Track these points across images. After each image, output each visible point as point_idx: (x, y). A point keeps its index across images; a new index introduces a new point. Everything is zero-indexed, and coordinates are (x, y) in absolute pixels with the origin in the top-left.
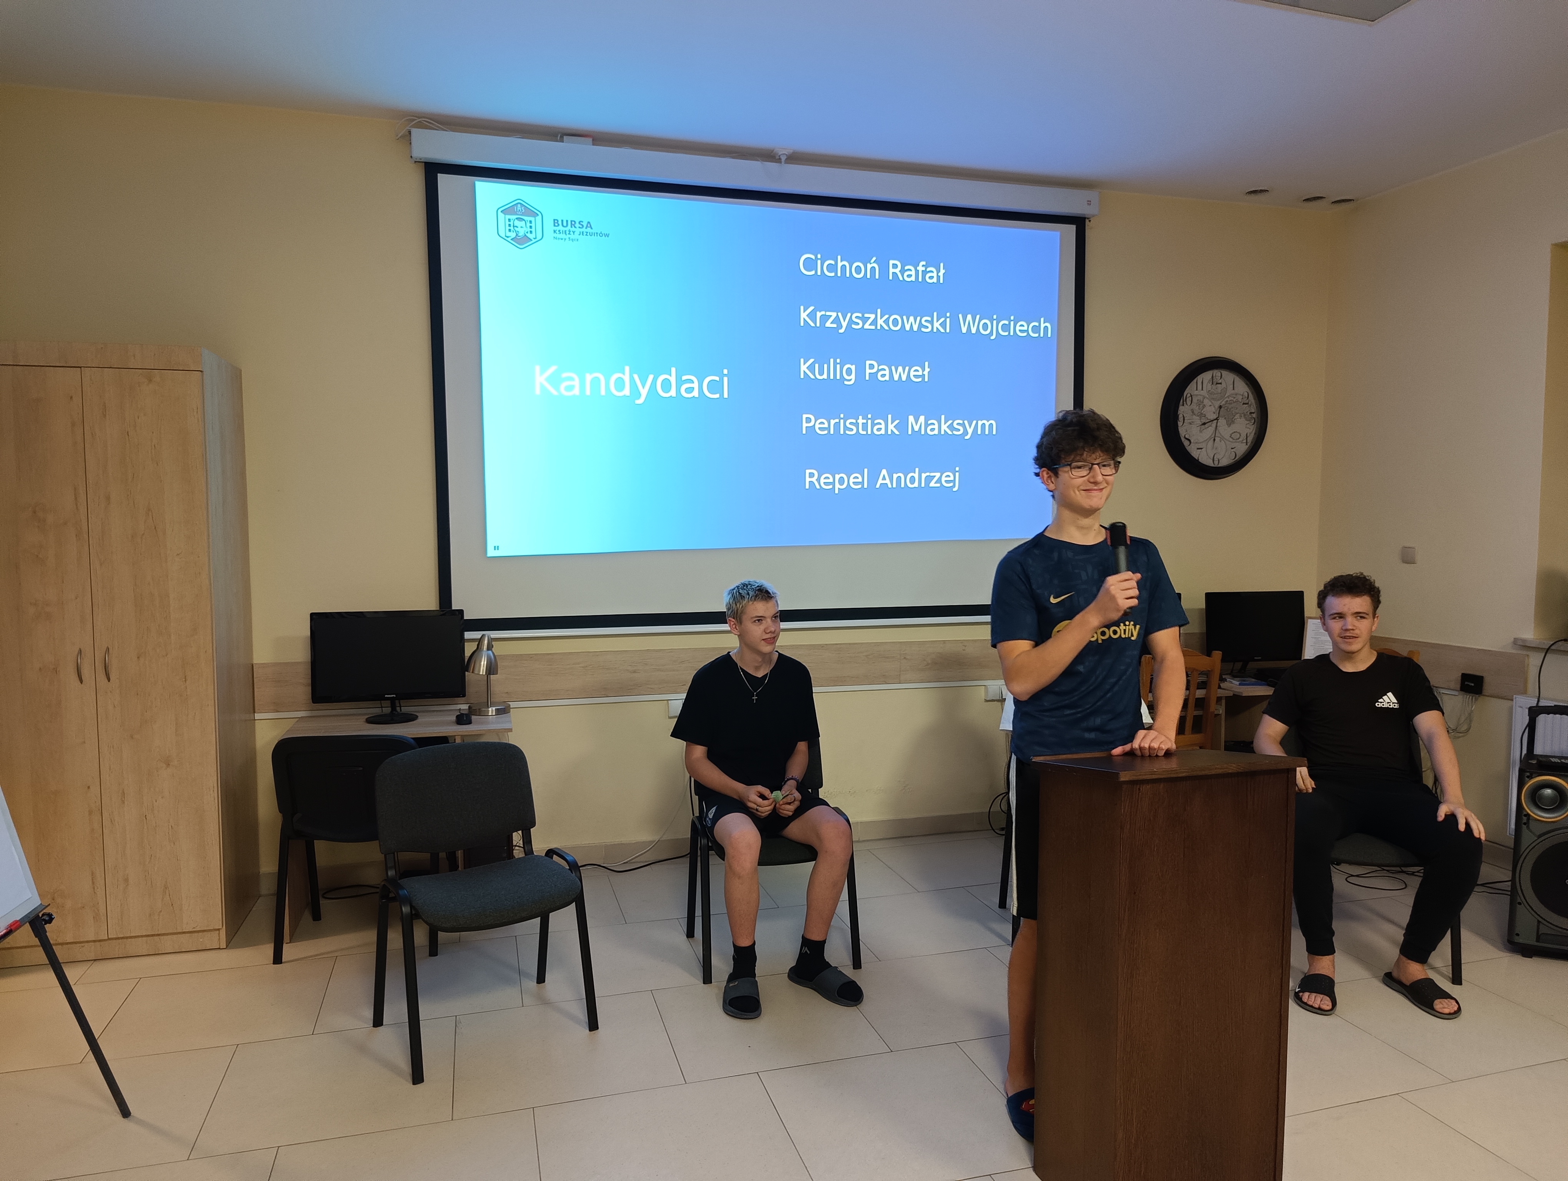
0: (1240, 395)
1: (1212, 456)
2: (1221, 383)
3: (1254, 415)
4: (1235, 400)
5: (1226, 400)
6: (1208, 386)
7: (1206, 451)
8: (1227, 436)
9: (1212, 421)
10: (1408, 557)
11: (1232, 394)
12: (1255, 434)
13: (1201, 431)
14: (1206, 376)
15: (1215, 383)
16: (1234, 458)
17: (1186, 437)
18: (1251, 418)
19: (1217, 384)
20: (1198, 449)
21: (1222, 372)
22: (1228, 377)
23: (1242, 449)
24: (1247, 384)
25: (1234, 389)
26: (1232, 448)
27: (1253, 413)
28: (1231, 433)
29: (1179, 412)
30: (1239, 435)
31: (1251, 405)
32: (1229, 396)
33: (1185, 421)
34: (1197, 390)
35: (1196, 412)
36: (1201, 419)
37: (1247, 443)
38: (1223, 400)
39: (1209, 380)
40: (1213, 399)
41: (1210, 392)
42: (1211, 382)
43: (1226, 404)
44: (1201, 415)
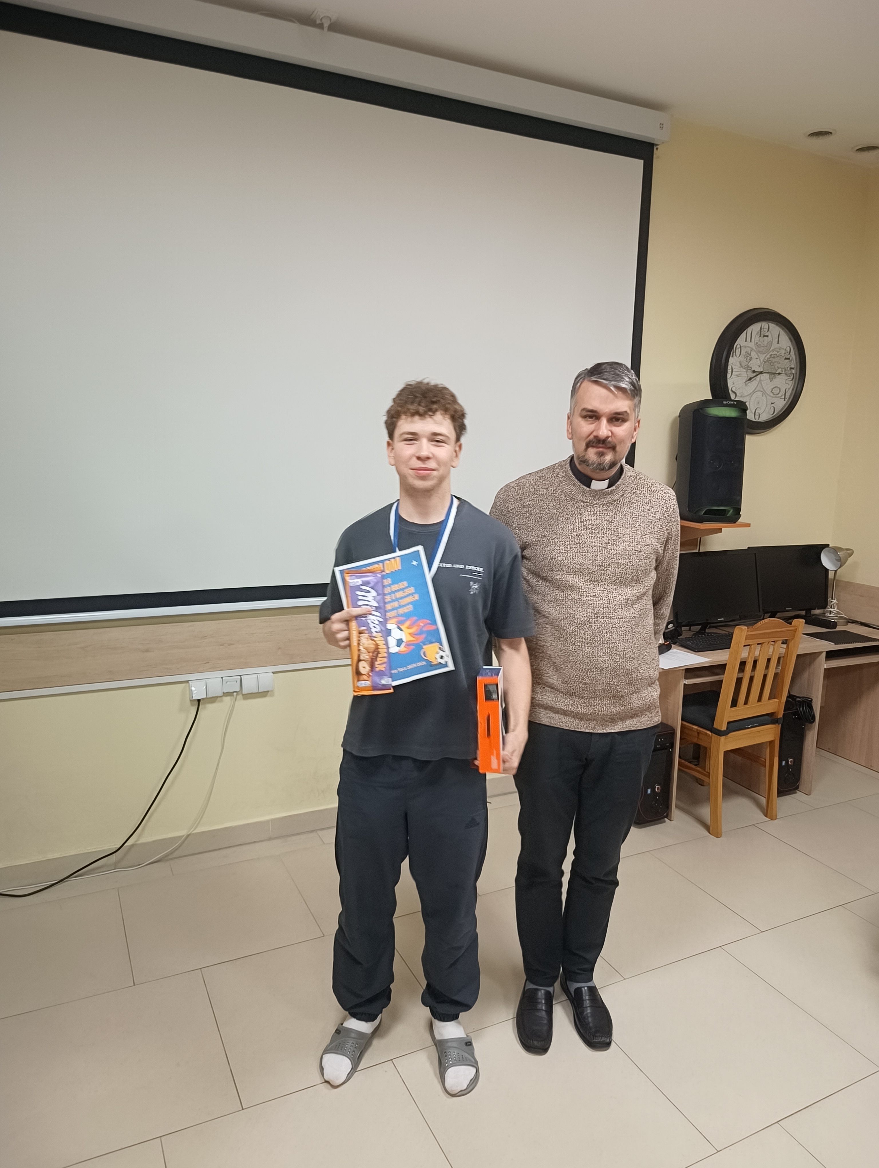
0: (783, 349)
1: (755, 411)
2: (767, 336)
3: (793, 371)
4: (779, 354)
5: (771, 353)
6: (756, 338)
7: (750, 405)
8: (768, 391)
9: (758, 374)
11: (777, 348)
12: (793, 389)
13: (746, 385)
14: (755, 328)
15: (762, 336)
16: (772, 413)
17: (733, 389)
18: (791, 373)
19: (765, 336)
21: (770, 324)
22: (775, 329)
23: (780, 404)
24: (790, 339)
25: (778, 343)
26: (772, 403)
27: (793, 368)
28: (772, 388)
29: (729, 363)
30: (779, 391)
31: (792, 361)
32: (773, 350)
33: (733, 373)
34: (746, 341)
35: (743, 364)
36: (747, 372)
37: (785, 398)
38: (768, 354)
39: (758, 332)
40: (759, 352)
41: (757, 344)
42: (759, 334)
43: (770, 358)
44: (747, 368)
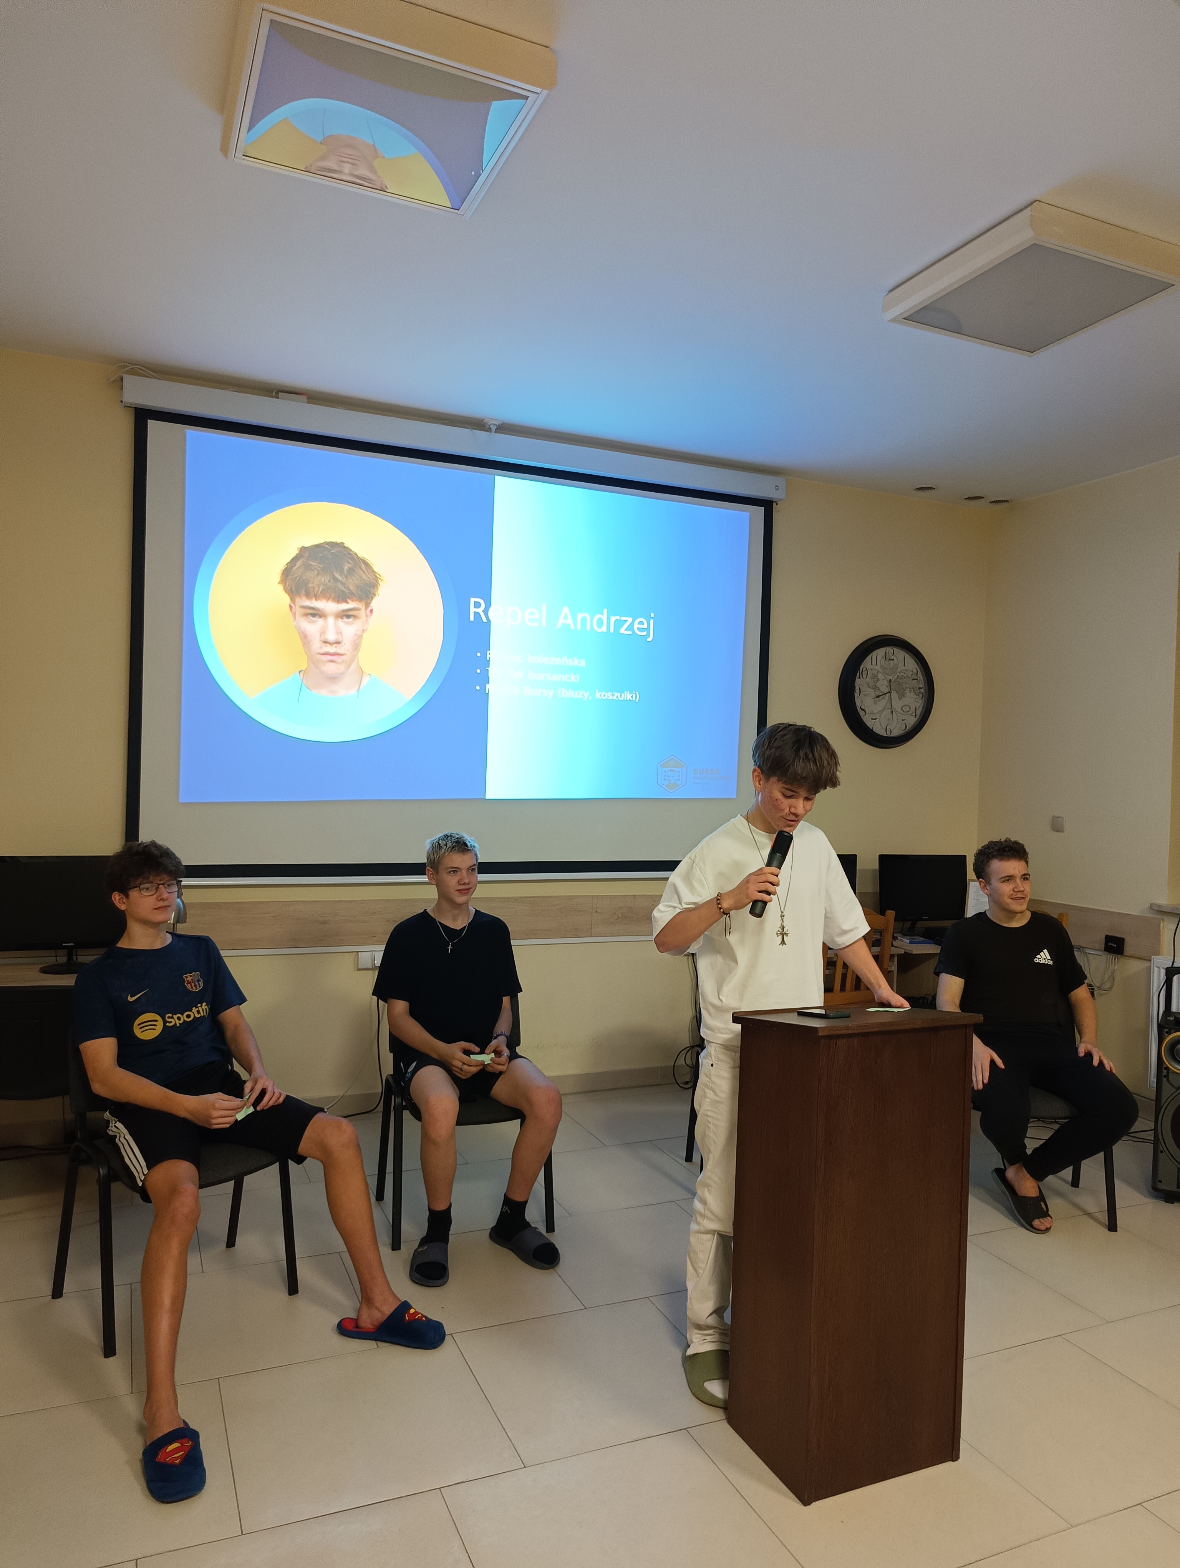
0: (910, 671)
1: (886, 727)
2: (893, 660)
3: (922, 691)
4: (905, 675)
5: (899, 674)
6: (881, 661)
7: (880, 722)
8: (898, 709)
9: (886, 693)
10: (1057, 826)
11: (903, 670)
12: (923, 707)
13: (875, 703)
14: (880, 653)
15: (888, 659)
16: (904, 729)
17: (862, 707)
18: (920, 693)
19: (890, 660)
20: (872, 719)
21: (894, 648)
22: (900, 654)
23: (911, 721)
24: (916, 662)
25: (904, 666)
26: (903, 720)
27: (922, 688)
28: (902, 705)
29: (856, 684)
30: (909, 708)
31: (919, 681)
32: (900, 671)
33: (861, 693)
35: (870, 685)
36: (875, 691)
37: (916, 715)
38: (895, 675)
39: (883, 656)
40: (886, 674)
41: (883, 667)
42: (884, 658)
43: (897, 678)
44: (875, 688)
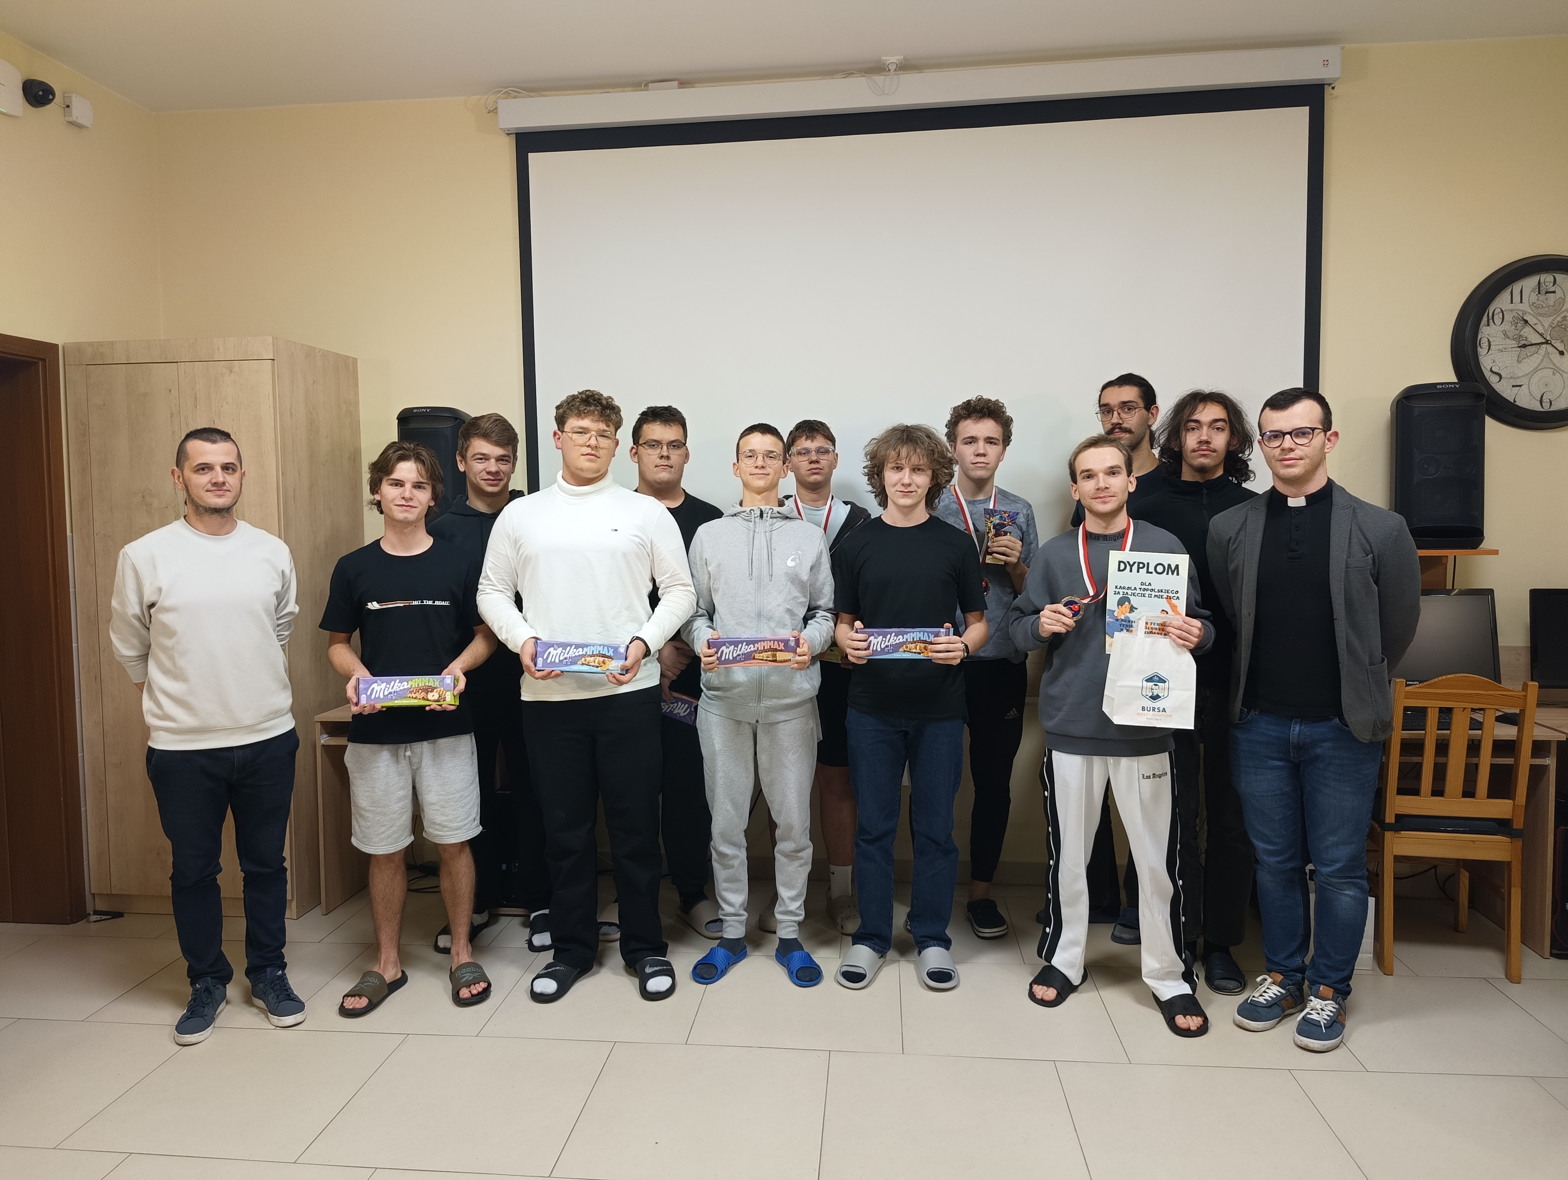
1: (1540, 396)
2: (1554, 292)
5: (1564, 314)
6: (1531, 297)
7: (1529, 389)
9: (1539, 345)
13: (1519, 361)
14: (1529, 283)
15: (1544, 292)
17: (1493, 369)
19: (1547, 292)
20: (1513, 386)
21: (1555, 274)
29: (1481, 337)
32: (1566, 309)
33: (1491, 348)
34: (1512, 303)
35: (1510, 334)
36: (1518, 344)
38: (1558, 316)
39: (1534, 288)
40: (1540, 314)
41: (1535, 305)
42: (1537, 290)
43: (1563, 321)
44: (1519, 338)
